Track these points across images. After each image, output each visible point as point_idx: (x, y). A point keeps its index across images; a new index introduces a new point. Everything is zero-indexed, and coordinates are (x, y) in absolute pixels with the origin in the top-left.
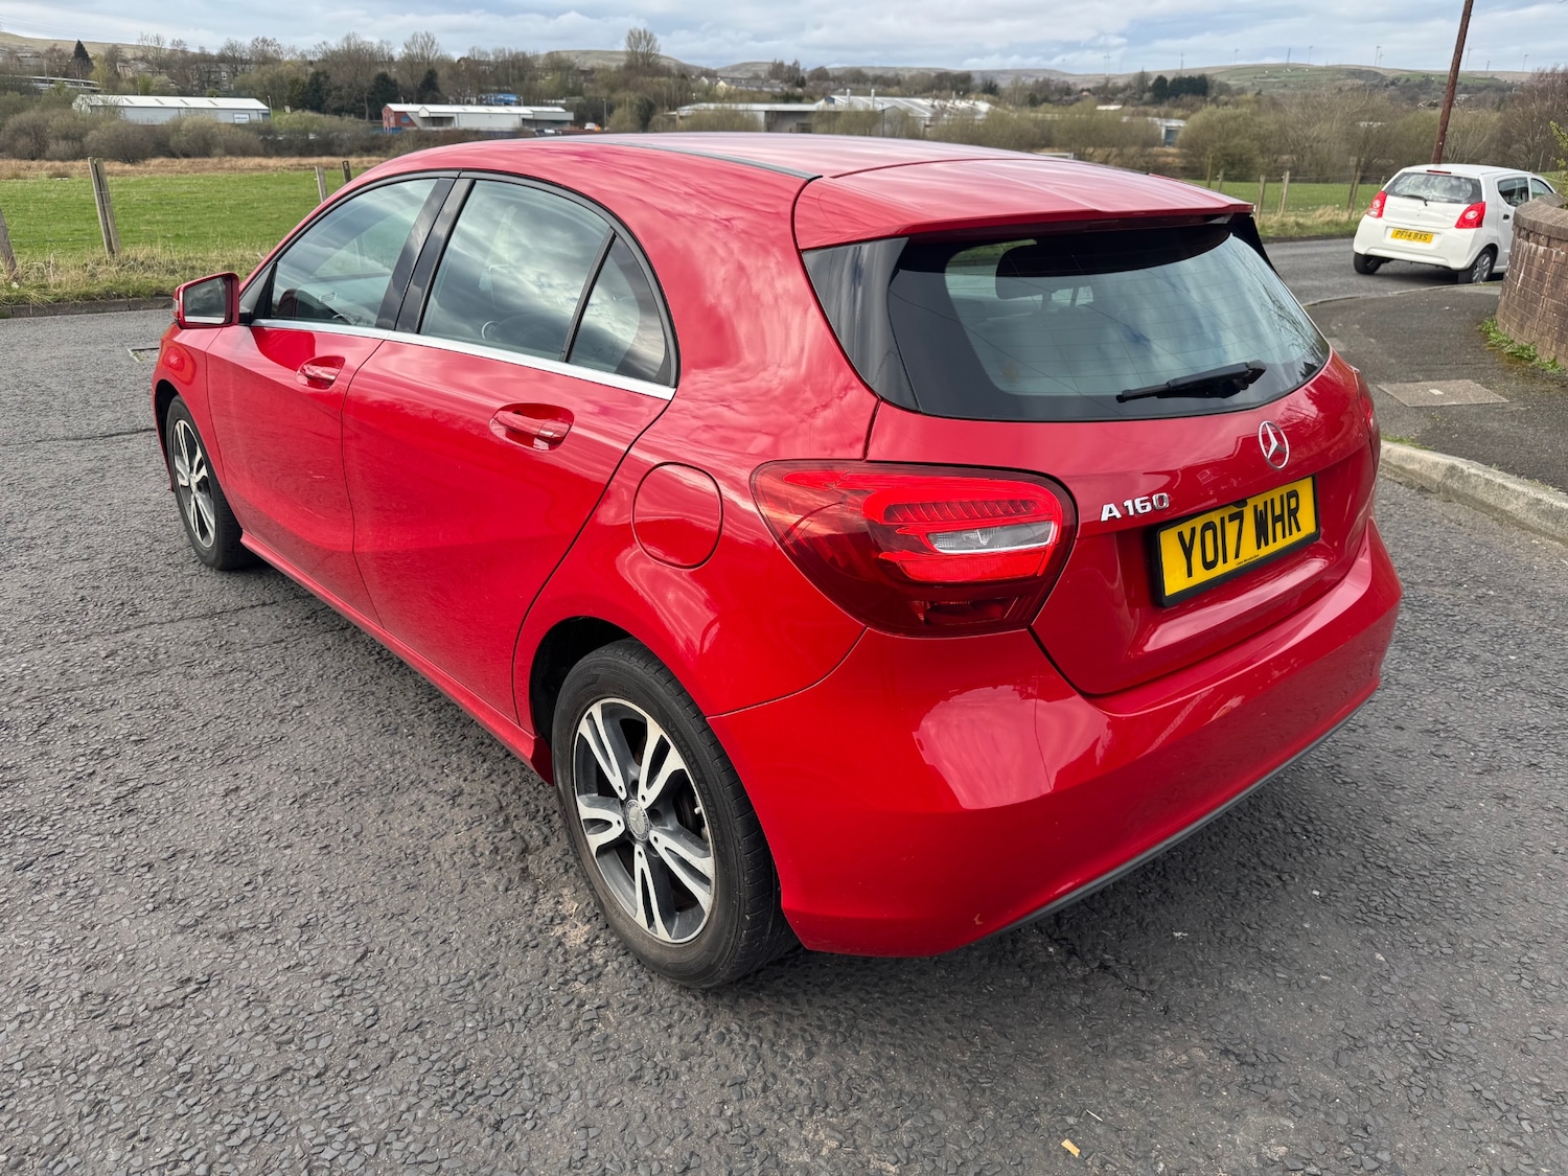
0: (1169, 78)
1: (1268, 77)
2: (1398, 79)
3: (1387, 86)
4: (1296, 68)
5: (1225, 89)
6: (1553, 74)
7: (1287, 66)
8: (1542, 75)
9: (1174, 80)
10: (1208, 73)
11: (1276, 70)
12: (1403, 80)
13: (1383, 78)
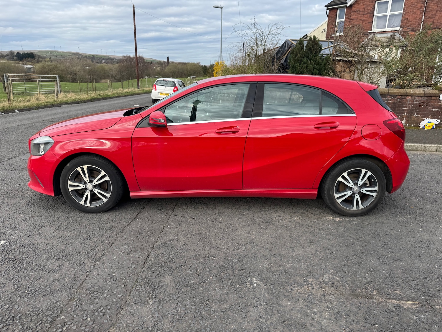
0: (21, 53)
1: (50, 54)
2: (87, 56)
3: (84, 58)
4: (58, 52)
5: (39, 57)
6: (127, 56)
7: (55, 51)
8: (125, 57)
9: (23, 54)
10: (33, 52)
11: (52, 52)
12: (88, 56)
13: (83, 56)
